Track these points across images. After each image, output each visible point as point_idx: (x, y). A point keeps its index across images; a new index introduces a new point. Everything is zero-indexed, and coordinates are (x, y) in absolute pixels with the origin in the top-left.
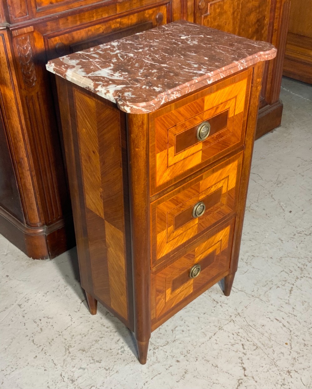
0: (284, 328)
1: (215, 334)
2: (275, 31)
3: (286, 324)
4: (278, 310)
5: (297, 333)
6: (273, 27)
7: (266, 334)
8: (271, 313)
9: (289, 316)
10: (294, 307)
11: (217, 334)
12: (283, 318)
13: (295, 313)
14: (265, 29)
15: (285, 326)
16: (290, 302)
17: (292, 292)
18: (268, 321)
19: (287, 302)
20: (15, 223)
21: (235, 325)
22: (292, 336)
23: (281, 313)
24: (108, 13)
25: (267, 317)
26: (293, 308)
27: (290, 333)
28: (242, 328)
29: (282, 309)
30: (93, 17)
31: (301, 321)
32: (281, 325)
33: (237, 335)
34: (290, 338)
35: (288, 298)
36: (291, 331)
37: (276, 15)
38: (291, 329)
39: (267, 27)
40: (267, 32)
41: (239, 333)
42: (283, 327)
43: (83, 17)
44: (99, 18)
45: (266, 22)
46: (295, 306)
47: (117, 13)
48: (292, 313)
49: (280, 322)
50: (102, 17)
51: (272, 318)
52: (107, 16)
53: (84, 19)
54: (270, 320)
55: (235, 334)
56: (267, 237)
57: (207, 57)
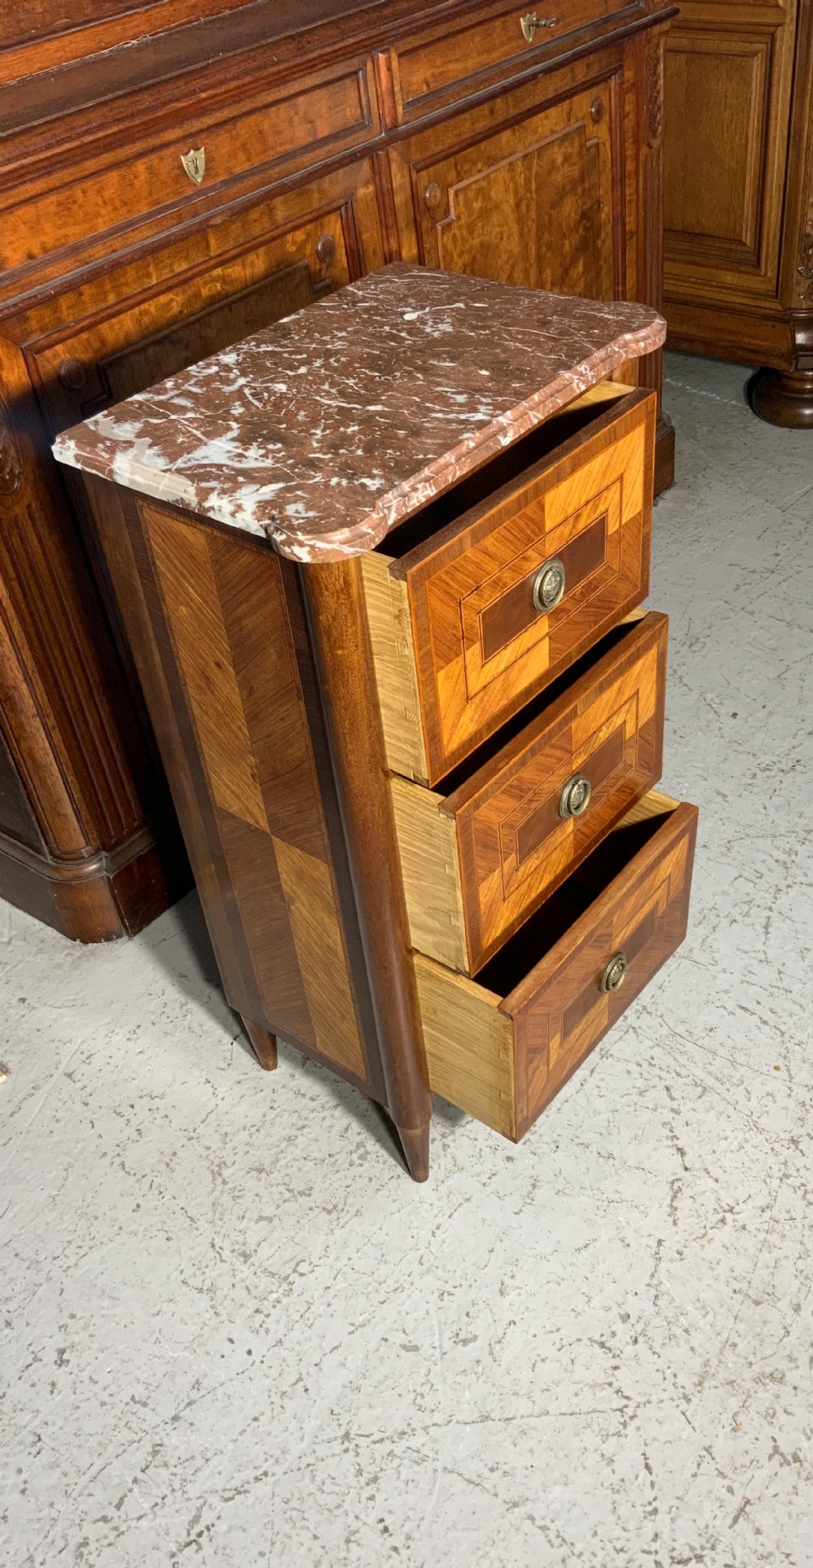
0: (765, 1028)
1: (592, 1072)
2: (631, 237)
3: (768, 1016)
4: (742, 982)
5: (800, 1036)
6: (624, 225)
7: (722, 1052)
8: (726, 992)
9: (772, 995)
10: (782, 969)
11: (598, 1070)
12: (758, 1003)
13: (785, 984)
14: (603, 235)
15: (765, 1022)
16: (770, 957)
17: (770, 929)
18: (722, 1016)
19: (761, 956)
20: (20, 857)
21: (641, 1038)
22: (789, 1045)
23: (752, 989)
24: (187, 258)
25: (718, 1004)
26: (780, 972)
27: (780, 1039)
28: (658, 1045)
29: (752, 979)
30: (149, 276)
31: (804, 1003)
32: (755, 1019)
33: (650, 1064)
34: (783, 1051)
35: (763, 948)
36: (783, 1034)
37: (627, 193)
38: (783, 1028)
39: (609, 227)
40: (609, 243)
41: (653, 1058)
42: (761, 1025)
43: (122, 280)
44: (166, 274)
45: (603, 216)
46: (784, 965)
47: (212, 254)
48: (779, 984)
49: (753, 1014)
50: (172, 271)
51: (731, 1006)
52: (184, 266)
53: (126, 284)
54: (726, 1013)
55: (645, 1064)
56: (684, 792)
57: (487, 369)
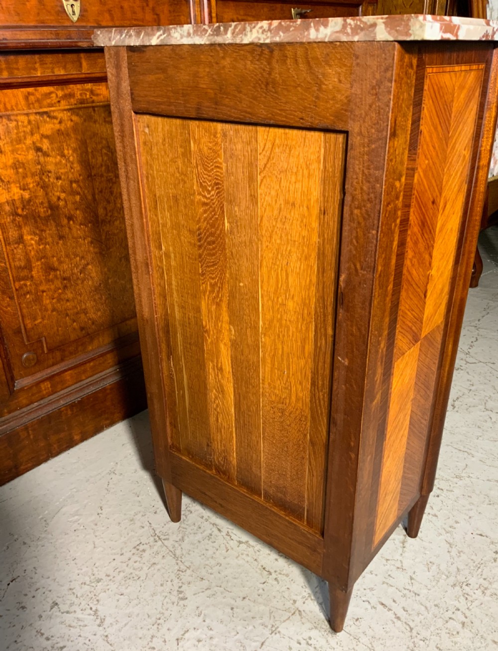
0: (398, 623)
1: (262, 644)
3: (401, 613)
4: (384, 583)
5: (425, 634)
7: (364, 639)
8: (371, 589)
9: (405, 596)
10: (414, 576)
11: (266, 643)
12: (394, 601)
13: (415, 588)
15: (398, 618)
16: (405, 566)
17: (406, 544)
18: (366, 609)
19: (399, 565)
21: (304, 620)
22: (415, 640)
23: (391, 590)
25: (364, 599)
26: (411, 578)
27: (409, 634)
28: (316, 628)
29: (390, 581)
30: (35, 69)
31: (428, 605)
32: (390, 615)
33: (308, 643)
34: (411, 645)
35: (400, 558)
36: (411, 629)
38: (412, 624)
41: (310, 638)
42: (395, 620)
46: (414, 573)
48: (410, 588)
49: (390, 610)
51: (374, 601)
53: (18, 69)
54: (369, 607)
55: (303, 642)
